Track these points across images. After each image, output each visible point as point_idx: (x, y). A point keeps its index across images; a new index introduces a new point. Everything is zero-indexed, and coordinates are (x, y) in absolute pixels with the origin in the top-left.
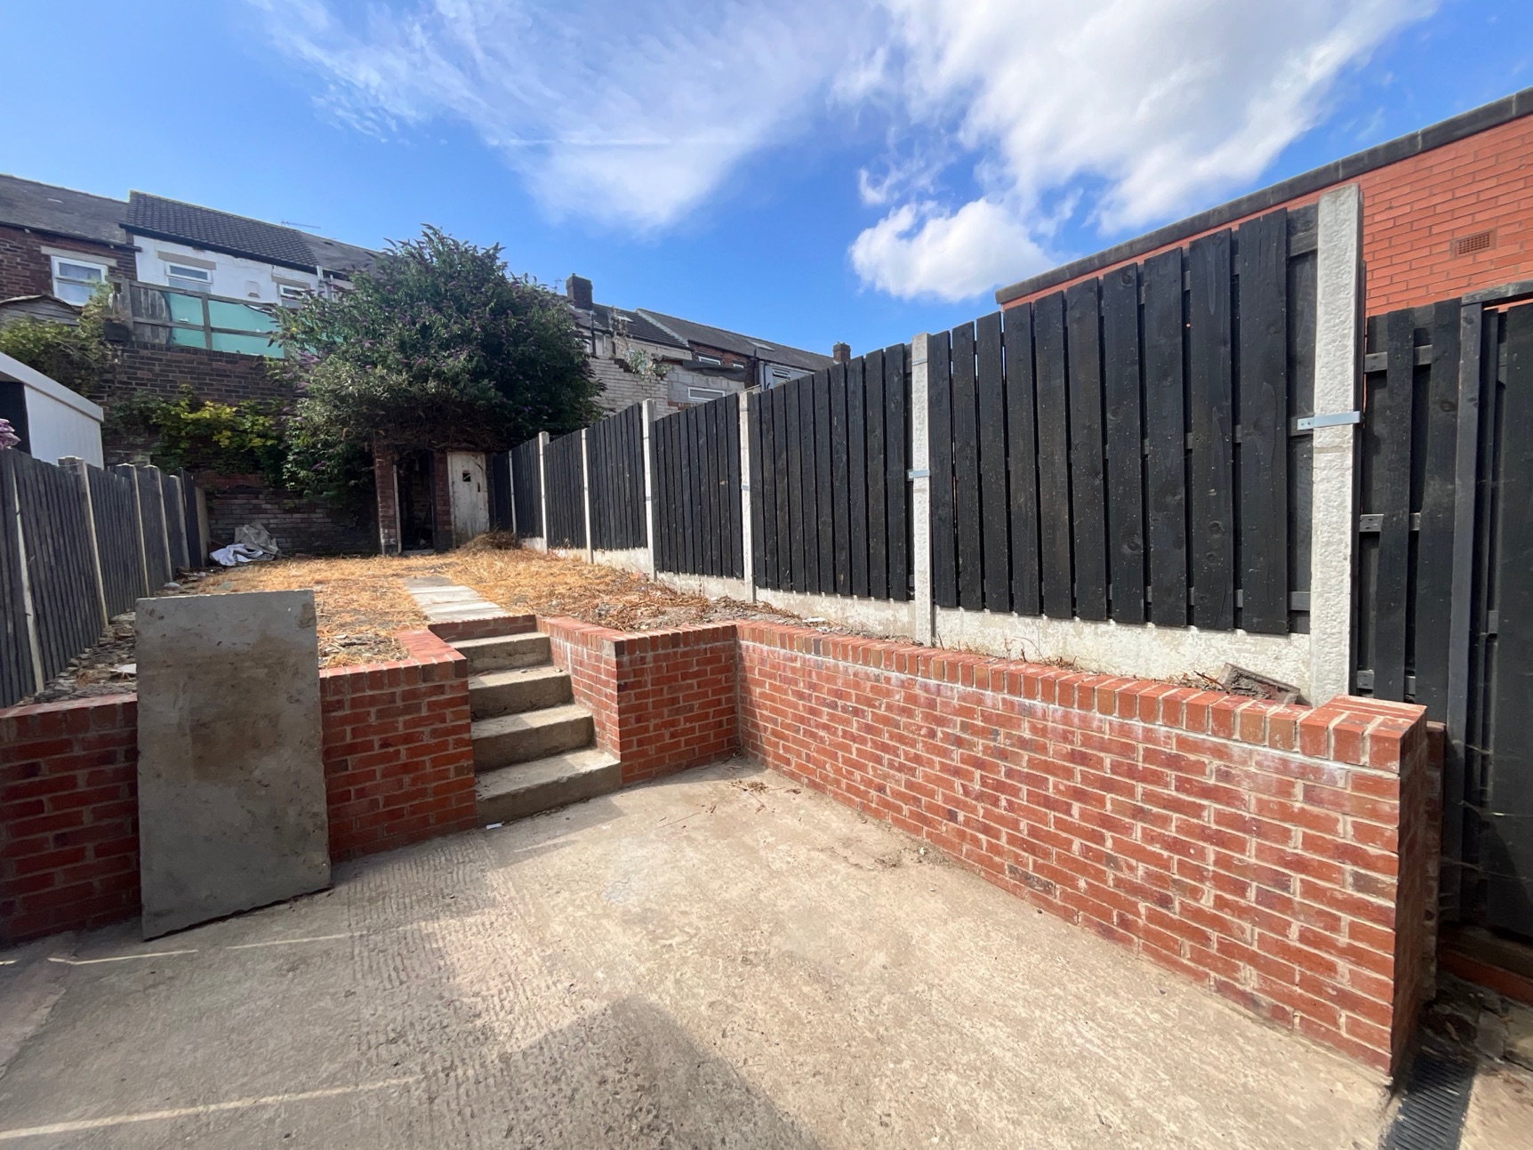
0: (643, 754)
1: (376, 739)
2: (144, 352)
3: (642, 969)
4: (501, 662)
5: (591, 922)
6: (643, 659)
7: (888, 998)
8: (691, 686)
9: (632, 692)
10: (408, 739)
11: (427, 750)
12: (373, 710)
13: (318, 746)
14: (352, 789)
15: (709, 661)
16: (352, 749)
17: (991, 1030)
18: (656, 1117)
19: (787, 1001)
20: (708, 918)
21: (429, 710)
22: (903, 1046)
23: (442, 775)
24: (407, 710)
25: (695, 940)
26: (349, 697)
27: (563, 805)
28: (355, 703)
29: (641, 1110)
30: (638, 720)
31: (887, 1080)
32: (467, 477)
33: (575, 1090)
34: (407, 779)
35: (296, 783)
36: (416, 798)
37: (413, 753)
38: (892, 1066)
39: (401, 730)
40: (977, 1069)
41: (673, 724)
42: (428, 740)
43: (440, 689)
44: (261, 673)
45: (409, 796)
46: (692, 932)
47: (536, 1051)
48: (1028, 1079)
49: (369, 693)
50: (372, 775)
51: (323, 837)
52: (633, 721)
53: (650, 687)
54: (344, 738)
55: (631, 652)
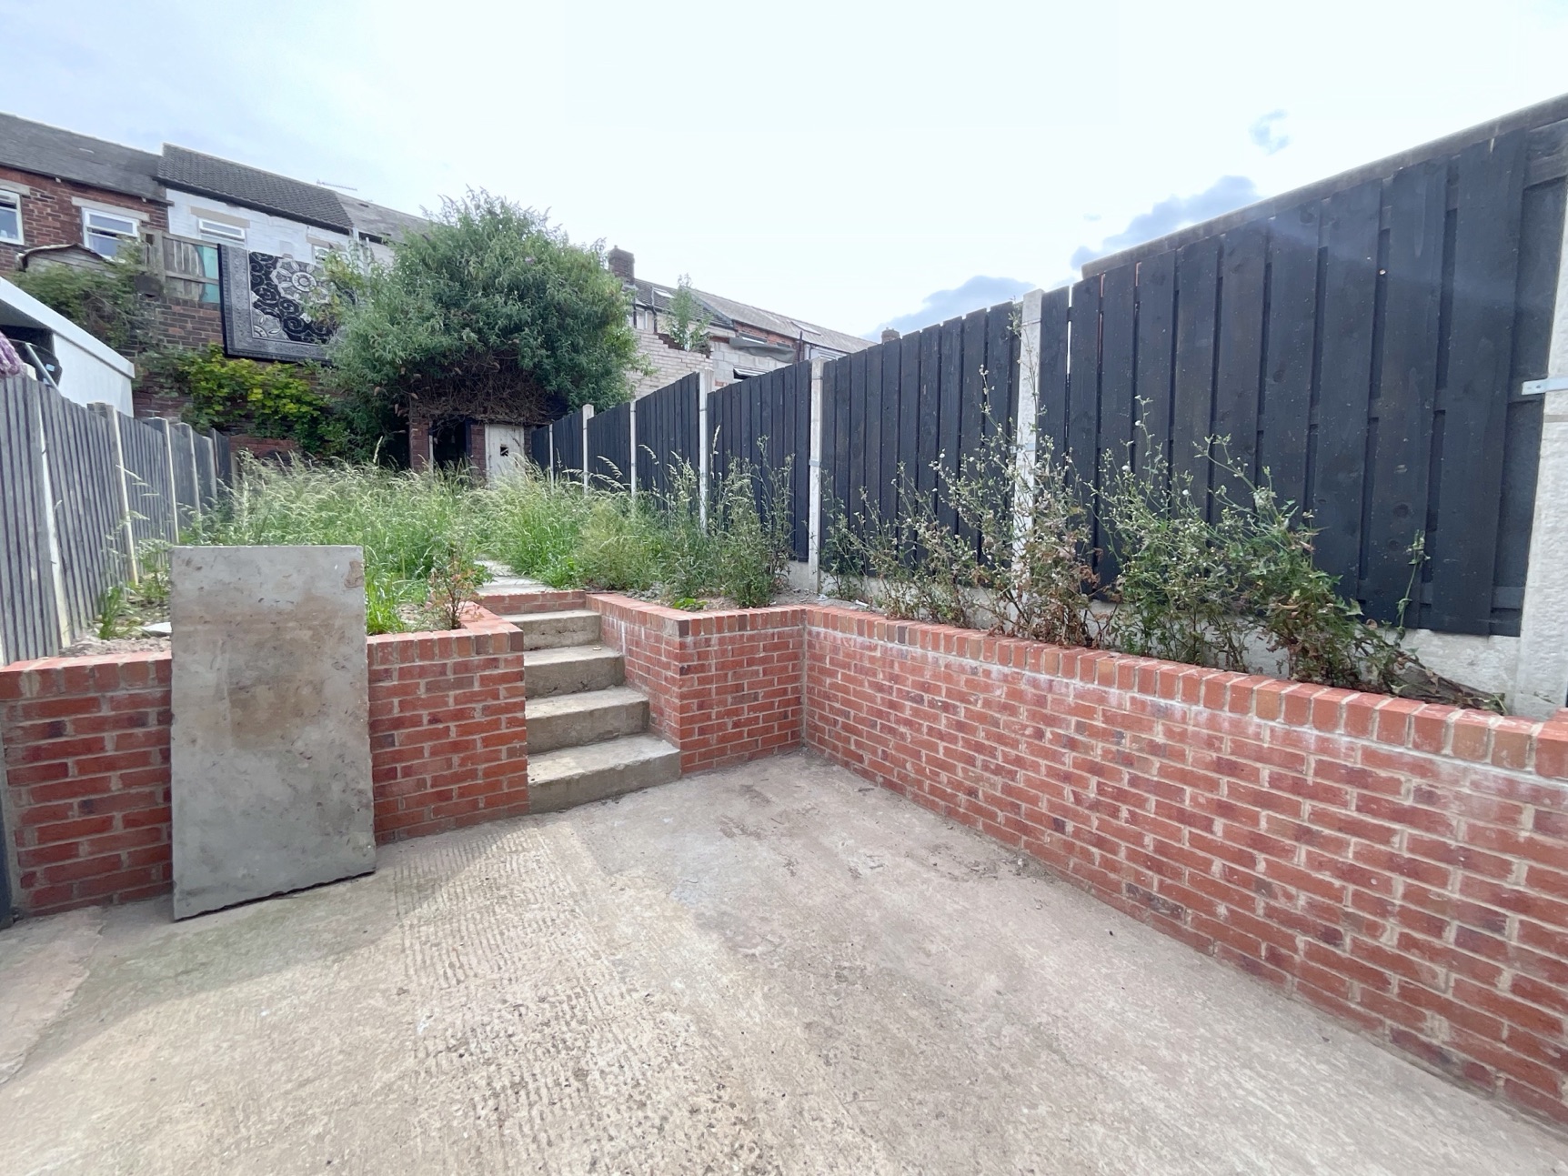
0: (705, 743)
1: (425, 714)
2: (177, 309)
3: (725, 980)
4: (550, 639)
5: (662, 925)
6: (708, 641)
7: (1007, 1030)
8: (757, 673)
9: (696, 676)
10: (458, 715)
11: (479, 728)
12: (422, 682)
13: (365, 717)
14: (399, 766)
15: (776, 647)
16: (398, 723)
17: (1134, 1074)
18: (760, 1157)
19: (893, 1028)
20: (791, 926)
21: (482, 684)
22: (1036, 1089)
23: (494, 756)
24: (459, 684)
25: (780, 950)
26: (397, 666)
27: (617, 796)
28: (403, 673)
29: (741, 1147)
30: (701, 707)
31: (1023, 1128)
32: (504, 451)
33: (664, 1119)
34: (456, 759)
35: (341, 756)
36: (465, 780)
37: (465, 730)
38: (1025, 1111)
39: (452, 706)
40: (1127, 1121)
41: (737, 712)
42: (479, 717)
43: (493, 663)
44: (306, 635)
45: (457, 778)
46: (777, 941)
47: (616, 1069)
48: (1188, 1136)
49: (418, 663)
50: (419, 752)
51: (369, 816)
52: (695, 707)
53: (713, 672)
54: (391, 710)
55: (696, 633)
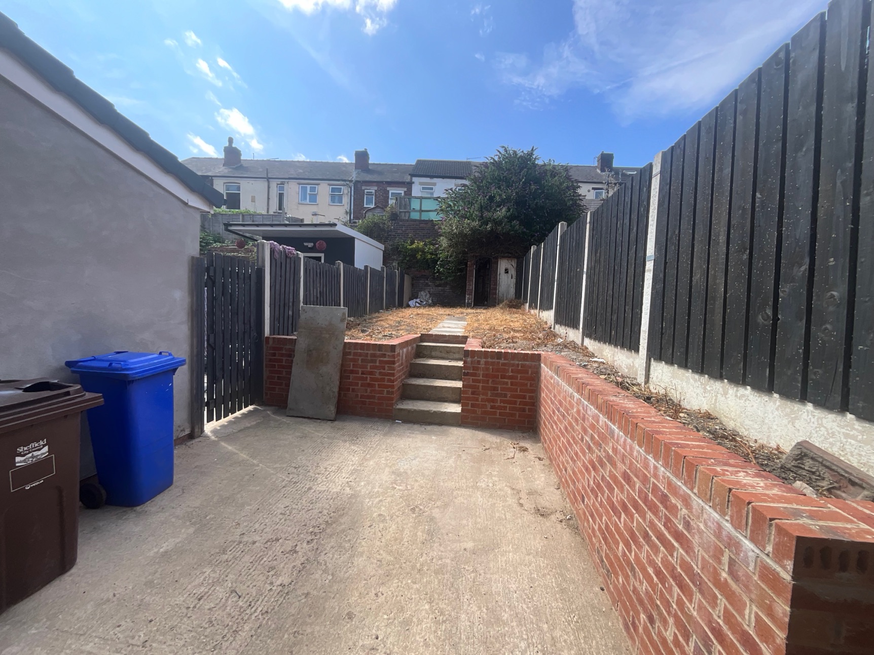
0: (474, 412)
1: (360, 370)
2: (401, 223)
3: (376, 490)
4: (443, 355)
5: (383, 466)
6: (479, 362)
8: (507, 383)
9: (471, 378)
10: (371, 373)
11: (377, 380)
12: (360, 358)
13: (339, 366)
14: (351, 387)
16: (352, 372)
21: (380, 363)
23: (381, 392)
24: (372, 361)
25: (406, 491)
26: (353, 351)
27: (430, 424)
28: (355, 354)
30: (473, 393)
32: (507, 271)
34: (369, 390)
35: (330, 378)
36: (371, 399)
37: (372, 379)
38: (409, 581)
39: (369, 369)
40: (442, 613)
41: (493, 401)
42: (377, 376)
43: (384, 356)
44: (327, 336)
45: (368, 397)
46: (409, 488)
48: (460, 638)
49: (359, 351)
50: (357, 384)
51: (335, 401)
52: (470, 393)
53: (481, 377)
54: (350, 367)
55: (473, 357)
